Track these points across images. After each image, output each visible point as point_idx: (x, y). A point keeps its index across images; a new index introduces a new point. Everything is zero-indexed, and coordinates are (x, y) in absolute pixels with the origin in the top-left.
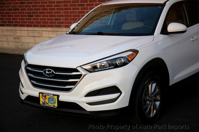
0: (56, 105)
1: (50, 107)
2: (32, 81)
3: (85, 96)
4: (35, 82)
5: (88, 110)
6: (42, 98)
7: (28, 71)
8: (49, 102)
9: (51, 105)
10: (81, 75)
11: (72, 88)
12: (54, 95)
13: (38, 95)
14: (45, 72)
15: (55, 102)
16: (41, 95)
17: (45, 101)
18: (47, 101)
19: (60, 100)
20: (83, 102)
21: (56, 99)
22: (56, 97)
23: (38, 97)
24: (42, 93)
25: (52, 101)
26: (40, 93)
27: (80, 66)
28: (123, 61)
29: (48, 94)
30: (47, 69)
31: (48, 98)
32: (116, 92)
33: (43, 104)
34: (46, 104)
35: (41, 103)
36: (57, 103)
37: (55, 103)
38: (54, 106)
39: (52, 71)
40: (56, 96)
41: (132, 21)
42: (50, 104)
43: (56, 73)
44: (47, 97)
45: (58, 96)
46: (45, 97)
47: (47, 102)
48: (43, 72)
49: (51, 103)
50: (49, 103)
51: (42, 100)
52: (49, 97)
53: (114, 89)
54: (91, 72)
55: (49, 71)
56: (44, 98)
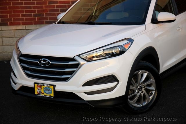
0: (52, 95)
1: (46, 97)
2: (26, 71)
3: (83, 86)
4: (29, 73)
5: (86, 100)
6: (37, 88)
7: (21, 61)
8: (44, 92)
9: (46, 95)
10: (78, 65)
11: (69, 78)
12: (50, 85)
13: (33, 85)
14: (40, 62)
16: (36, 85)
17: (40, 91)
18: (42, 91)
19: (56, 90)
20: (80, 92)
22: (52, 87)
23: (33, 87)
24: (38, 83)
25: (48, 91)
26: (34, 83)
27: (78, 55)
28: (120, 50)
29: (44, 84)
30: (43, 59)
32: (113, 81)
33: (39, 94)
34: (42, 94)
35: (36, 93)
36: (53, 93)
37: (51, 93)
38: (50, 96)
39: (48, 60)
40: (53, 86)
43: (52, 63)
44: (43, 87)
45: (54, 86)
46: (41, 87)
47: (43, 92)
48: (38, 61)
49: (47, 94)
50: (44, 93)
51: (37, 91)
52: (44, 87)
53: (112, 78)
54: (88, 61)
55: (44, 61)
56: (39, 88)
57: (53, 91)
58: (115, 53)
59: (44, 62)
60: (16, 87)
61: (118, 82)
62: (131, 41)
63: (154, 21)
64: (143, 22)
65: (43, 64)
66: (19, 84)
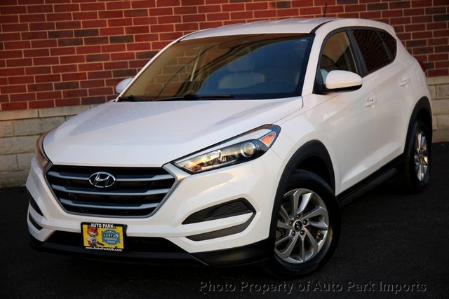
0: (121, 246)
1: (107, 250)
2: (63, 201)
3: (183, 223)
4: (70, 203)
5: (190, 251)
6: (88, 233)
7: (51, 181)
8: (103, 240)
9: (108, 246)
10: (173, 180)
11: (154, 208)
12: (115, 225)
13: (80, 228)
14: (93, 179)
15: (119, 238)
16: (85, 227)
17: (95, 240)
18: (99, 239)
19: (128, 235)
20: (178, 236)
21: (121, 234)
22: (120, 230)
23: (80, 232)
24: (89, 224)
25: (111, 239)
26: (82, 224)
27: (170, 162)
28: (254, 147)
29: (102, 224)
30: (98, 173)
31: (103, 233)
33: (92, 246)
34: (98, 245)
35: (86, 244)
36: (122, 242)
37: (118, 241)
38: (116, 248)
39: (110, 175)
40: (121, 228)
41: (239, 72)
42: (106, 245)
43: (118, 180)
44: (100, 231)
45: (124, 227)
46: (96, 230)
47: (100, 241)
48: (88, 179)
49: (110, 244)
50: (103, 243)
51: (87, 239)
52: (104, 230)
53: (241, 206)
54: (192, 173)
55: (102, 176)
56: (92, 233)
57: (122, 238)
58: (244, 155)
59: (100, 178)
60: (42, 236)
61: (255, 212)
62: (275, 129)
63: (320, 89)
64: (297, 92)
65: (100, 183)
66: (48, 227)
